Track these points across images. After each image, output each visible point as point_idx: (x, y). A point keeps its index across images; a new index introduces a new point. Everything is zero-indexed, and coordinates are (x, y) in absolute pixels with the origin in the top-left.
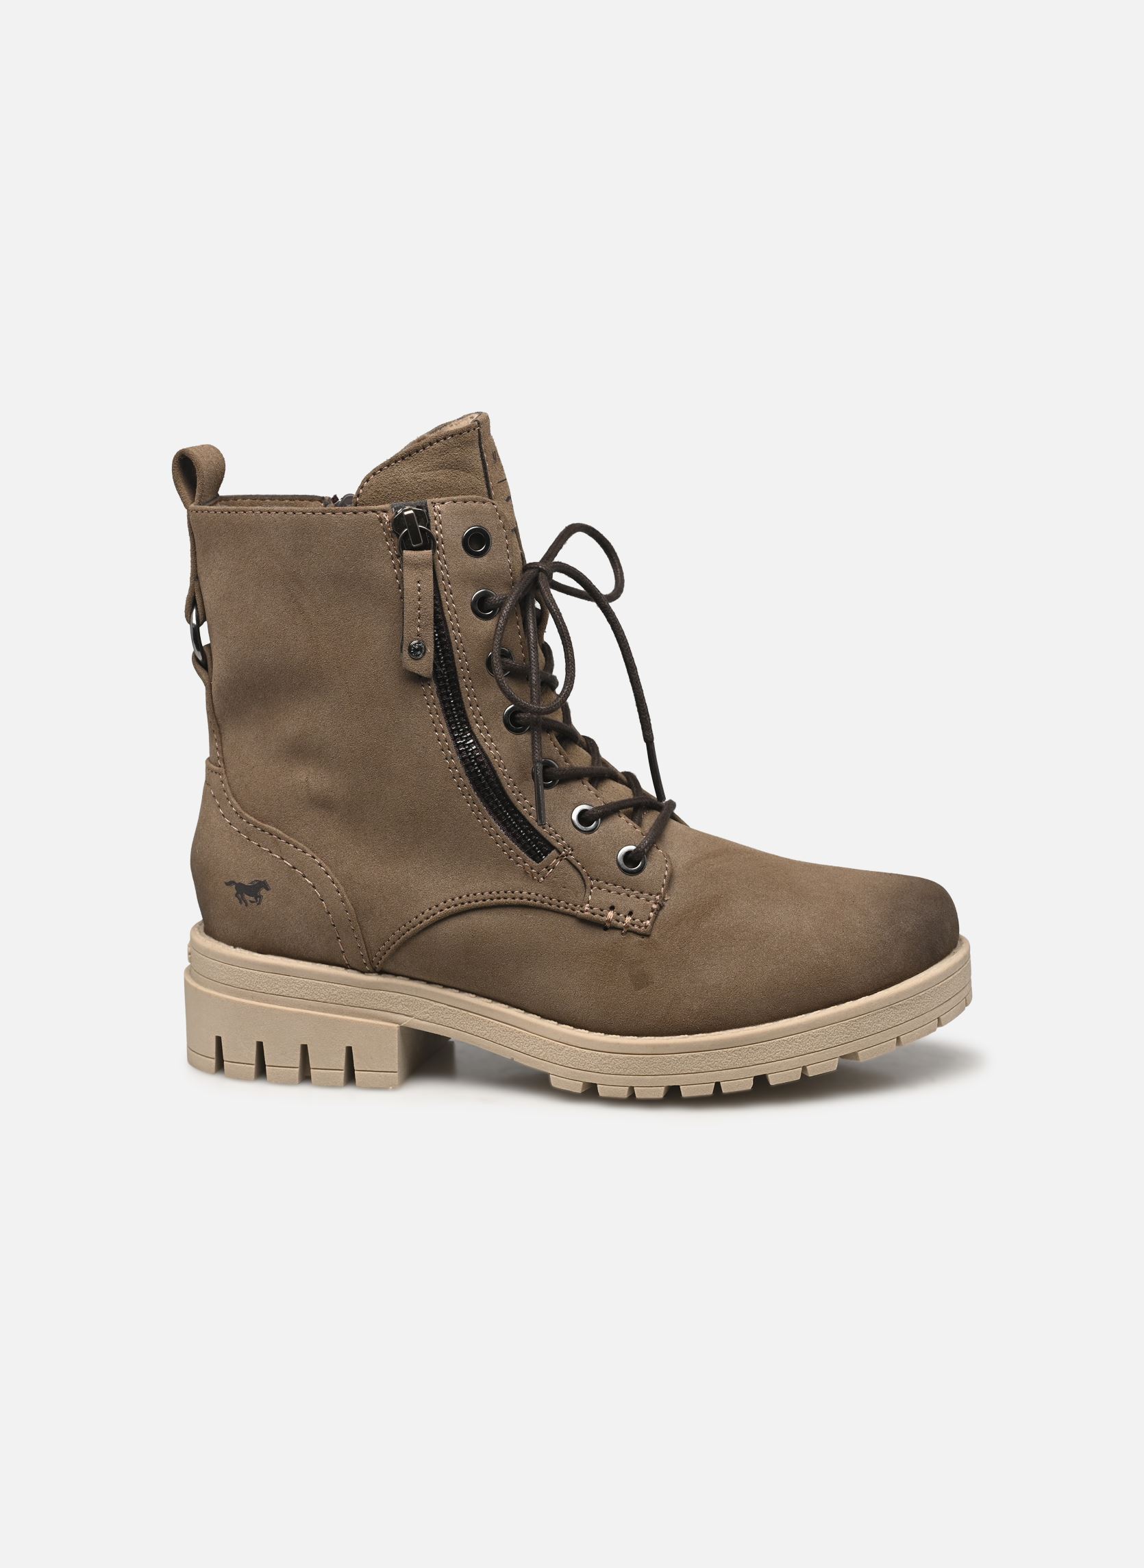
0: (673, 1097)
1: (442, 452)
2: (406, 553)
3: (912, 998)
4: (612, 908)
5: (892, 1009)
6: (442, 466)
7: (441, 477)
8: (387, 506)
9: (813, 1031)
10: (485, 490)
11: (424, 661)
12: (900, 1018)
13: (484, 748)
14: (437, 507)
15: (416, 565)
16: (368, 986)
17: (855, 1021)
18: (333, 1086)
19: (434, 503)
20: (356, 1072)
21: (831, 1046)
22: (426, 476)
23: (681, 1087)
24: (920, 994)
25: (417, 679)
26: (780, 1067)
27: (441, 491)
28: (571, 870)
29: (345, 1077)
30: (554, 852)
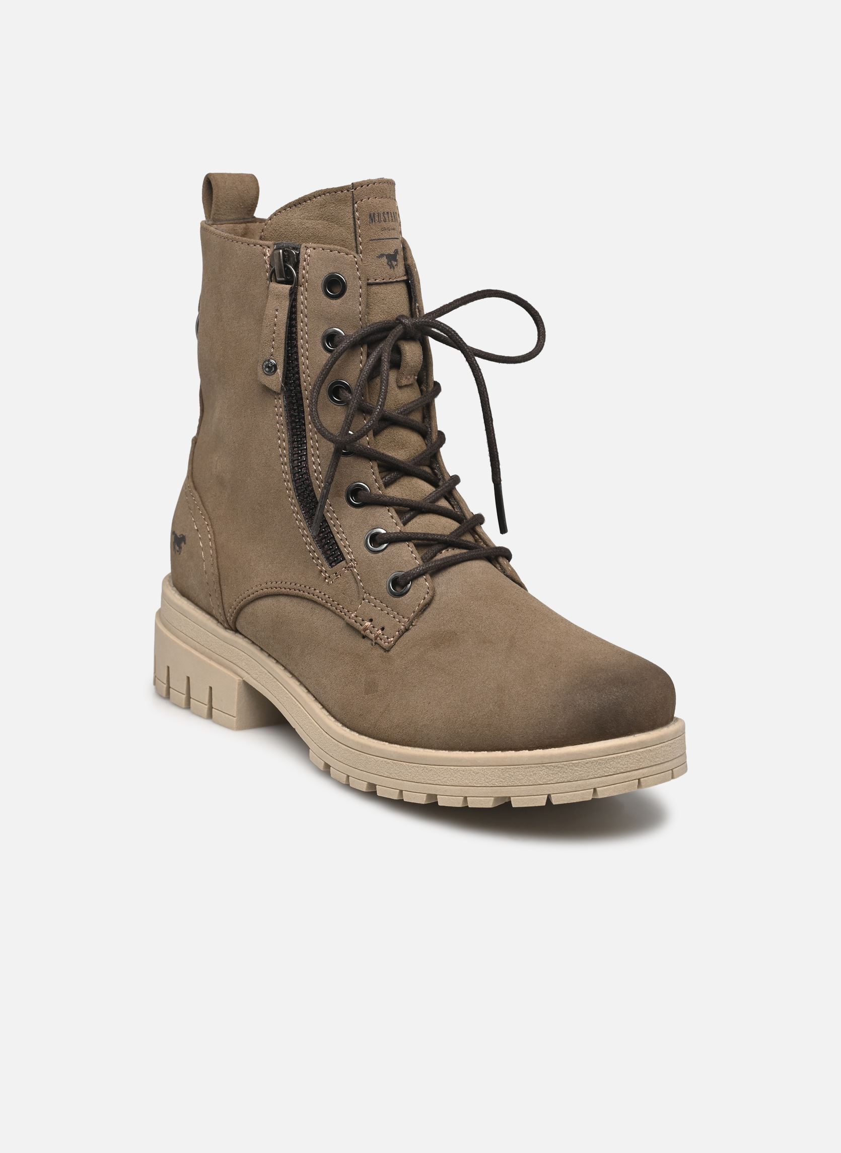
0: (371, 794)
1: (323, 206)
2: (273, 285)
3: (565, 763)
4: (371, 620)
5: (544, 768)
6: (321, 217)
7: (320, 226)
8: (270, 243)
9: (475, 767)
10: (354, 244)
11: (274, 377)
12: (552, 778)
13: (309, 461)
14: (309, 251)
15: (278, 296)
16: (225, 640)
17: (510, 769)
18: (201, 716)
19: (307, 248)
20: (213, 709)
21: (488, 785)
22: (309, 224)
23: (377, 786)
24: (573, 762)
25: (266, 390)
26: (446, 791)
27: (317, 238)
28: (353, 581)
29: (208, 711)
30: (344, 562)
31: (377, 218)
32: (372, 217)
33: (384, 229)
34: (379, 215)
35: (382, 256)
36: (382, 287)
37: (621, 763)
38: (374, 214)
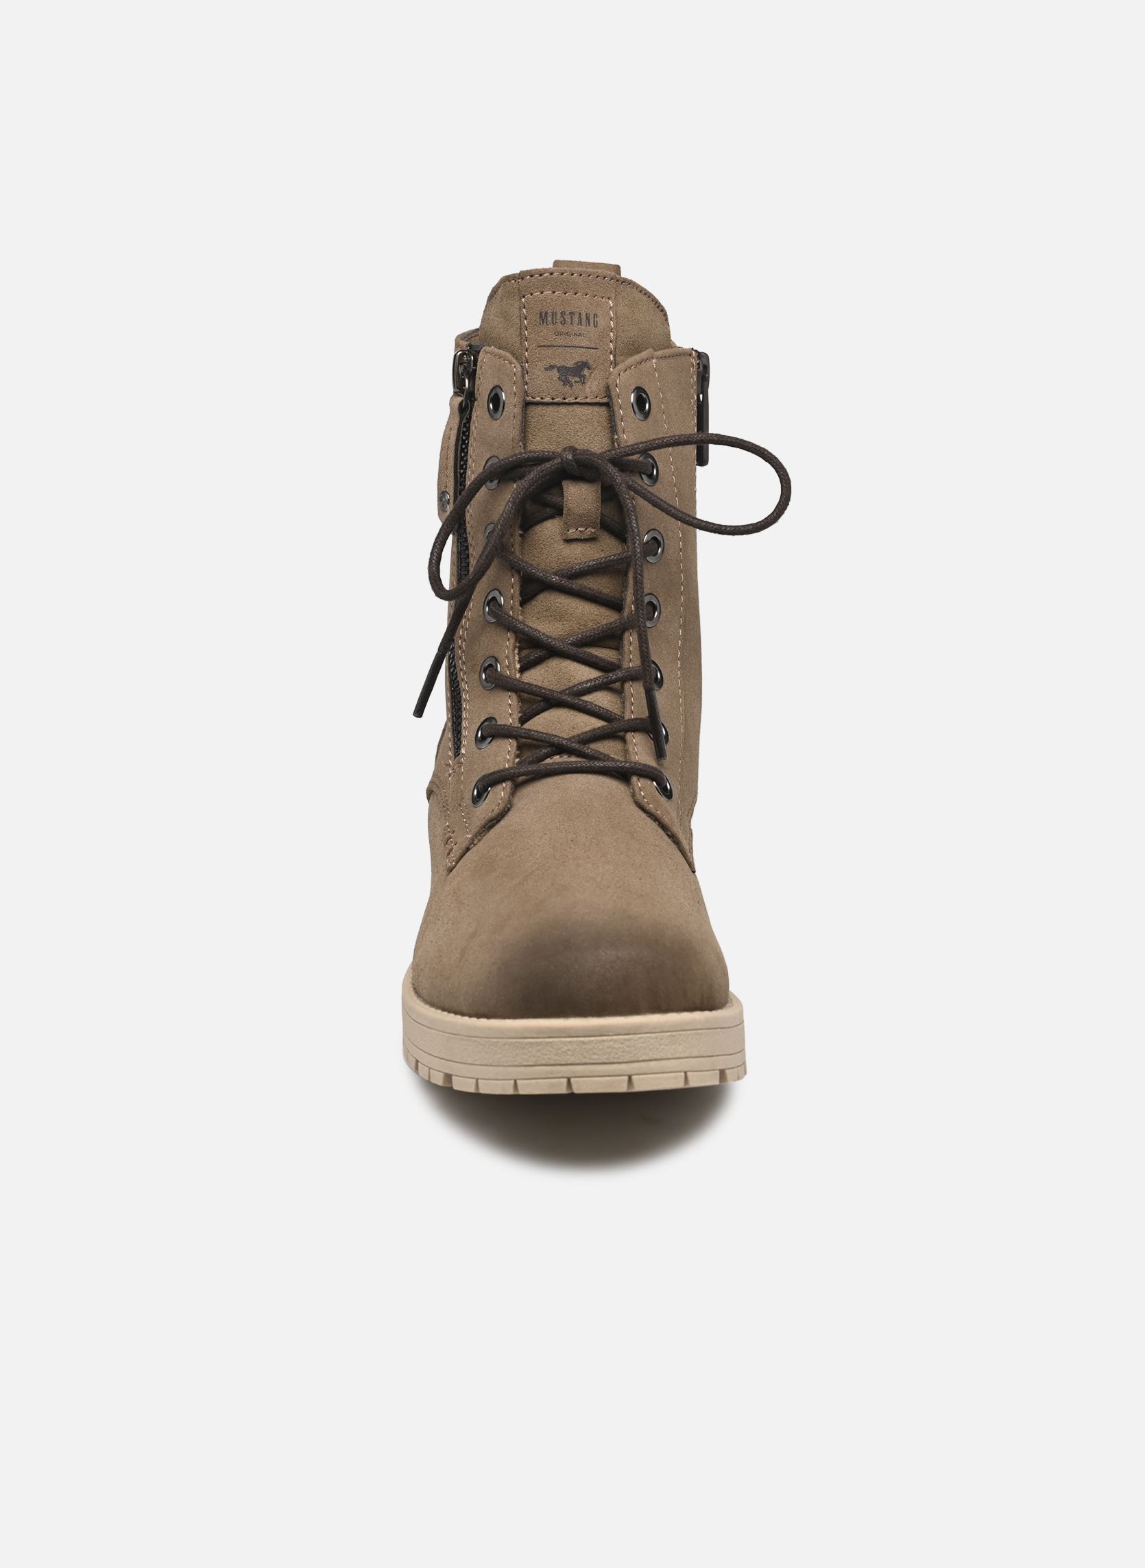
1: (501, 299)
4: (453, 832)
6: (501, 314)
7: (501, 326)
14: (485, 355)
19: (485, 352)
22: (496, 322)
27: (499, 341)
28: (458, 781)
31: (550, 319)
32: (543, 317)
33: (558, 333)
34: (554, 314)
35: (552, 367)
36: (551, 408)
37: (542, 1051)
38: (546, 313)
